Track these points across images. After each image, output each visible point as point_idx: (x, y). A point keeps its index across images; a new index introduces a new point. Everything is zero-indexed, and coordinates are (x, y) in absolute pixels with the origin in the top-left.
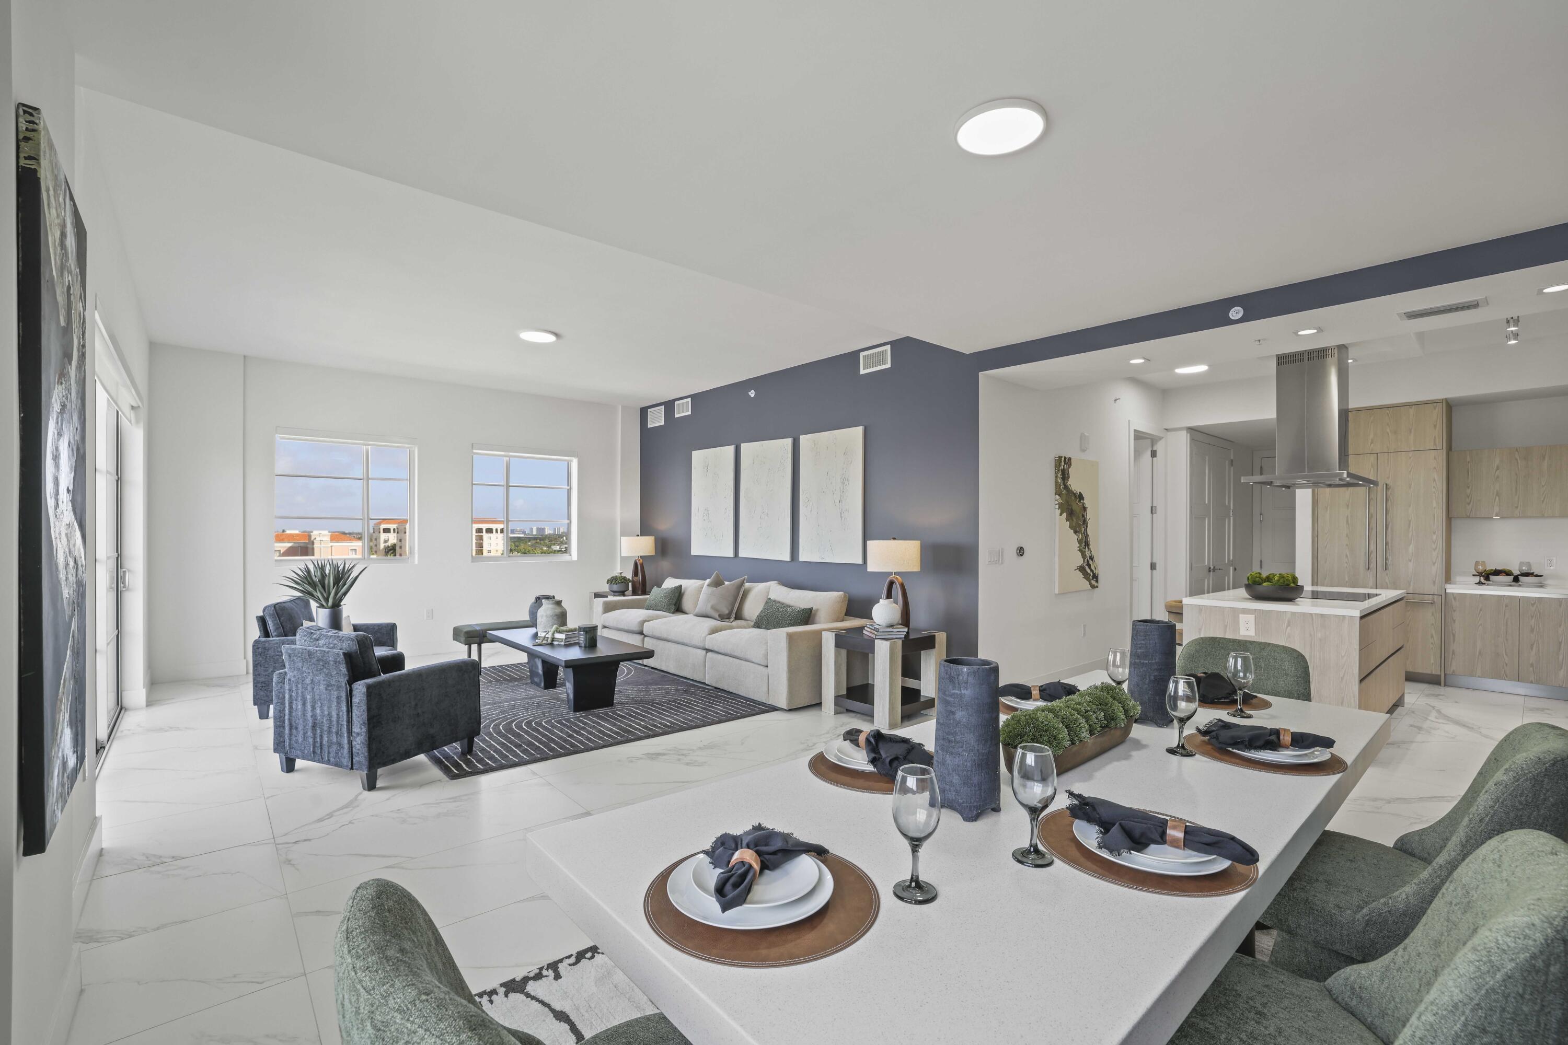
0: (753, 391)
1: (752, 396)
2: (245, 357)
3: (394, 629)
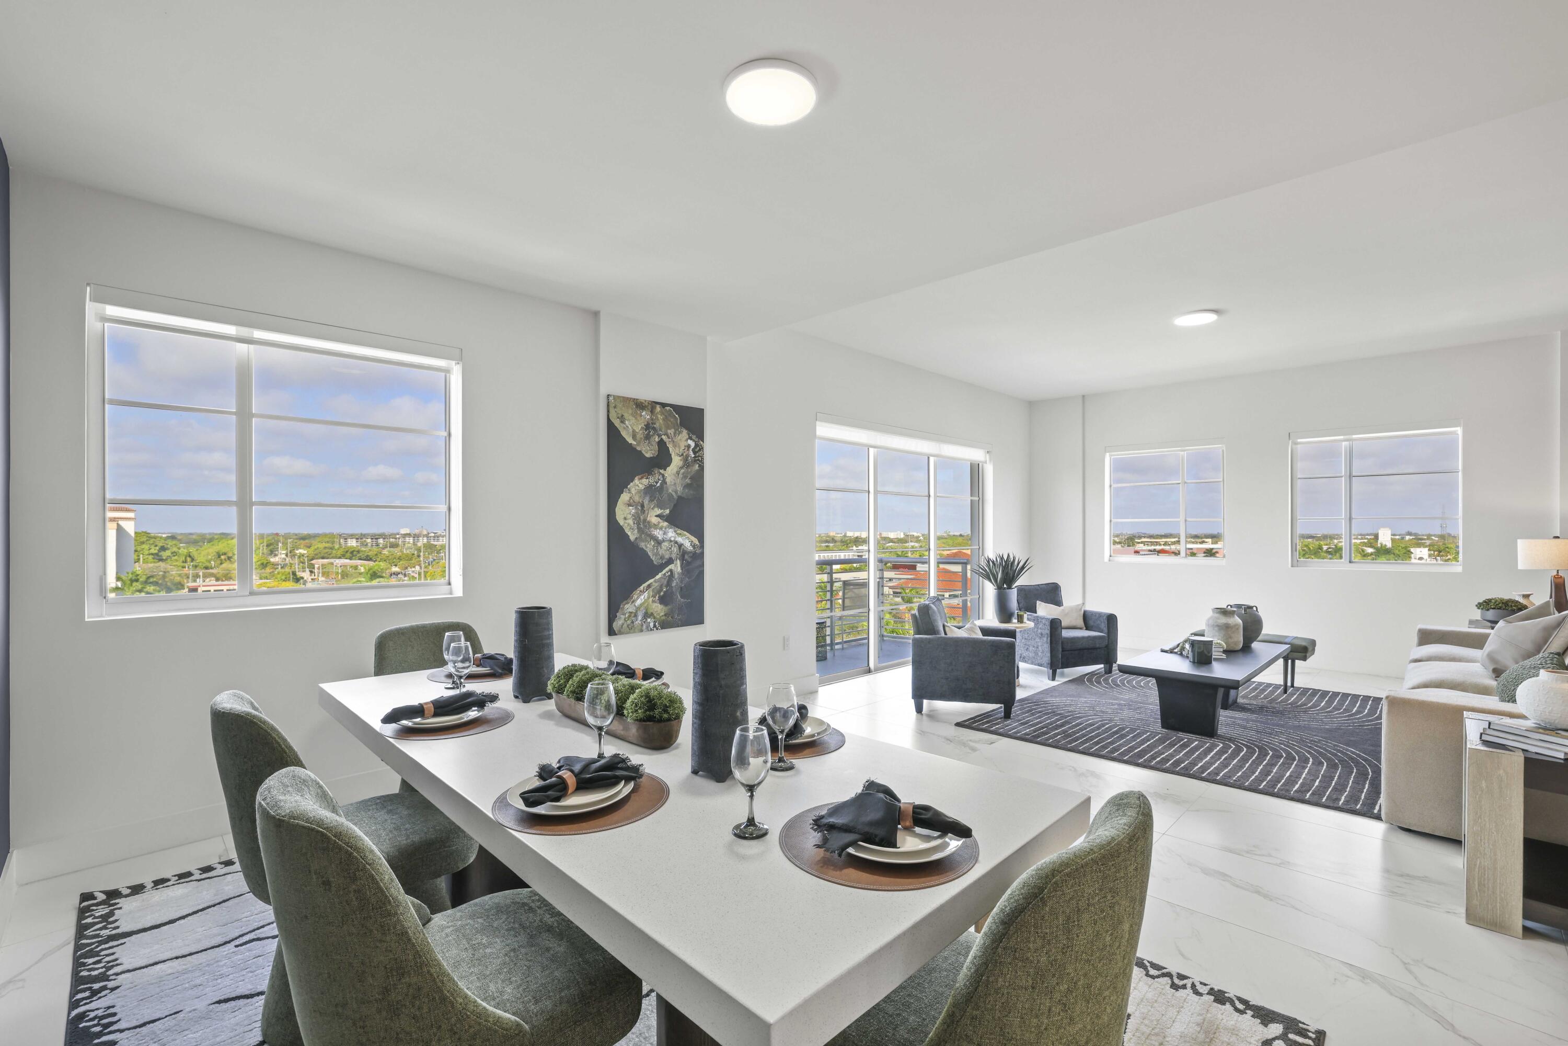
2: (1083, 396)
3: (1111, 620)
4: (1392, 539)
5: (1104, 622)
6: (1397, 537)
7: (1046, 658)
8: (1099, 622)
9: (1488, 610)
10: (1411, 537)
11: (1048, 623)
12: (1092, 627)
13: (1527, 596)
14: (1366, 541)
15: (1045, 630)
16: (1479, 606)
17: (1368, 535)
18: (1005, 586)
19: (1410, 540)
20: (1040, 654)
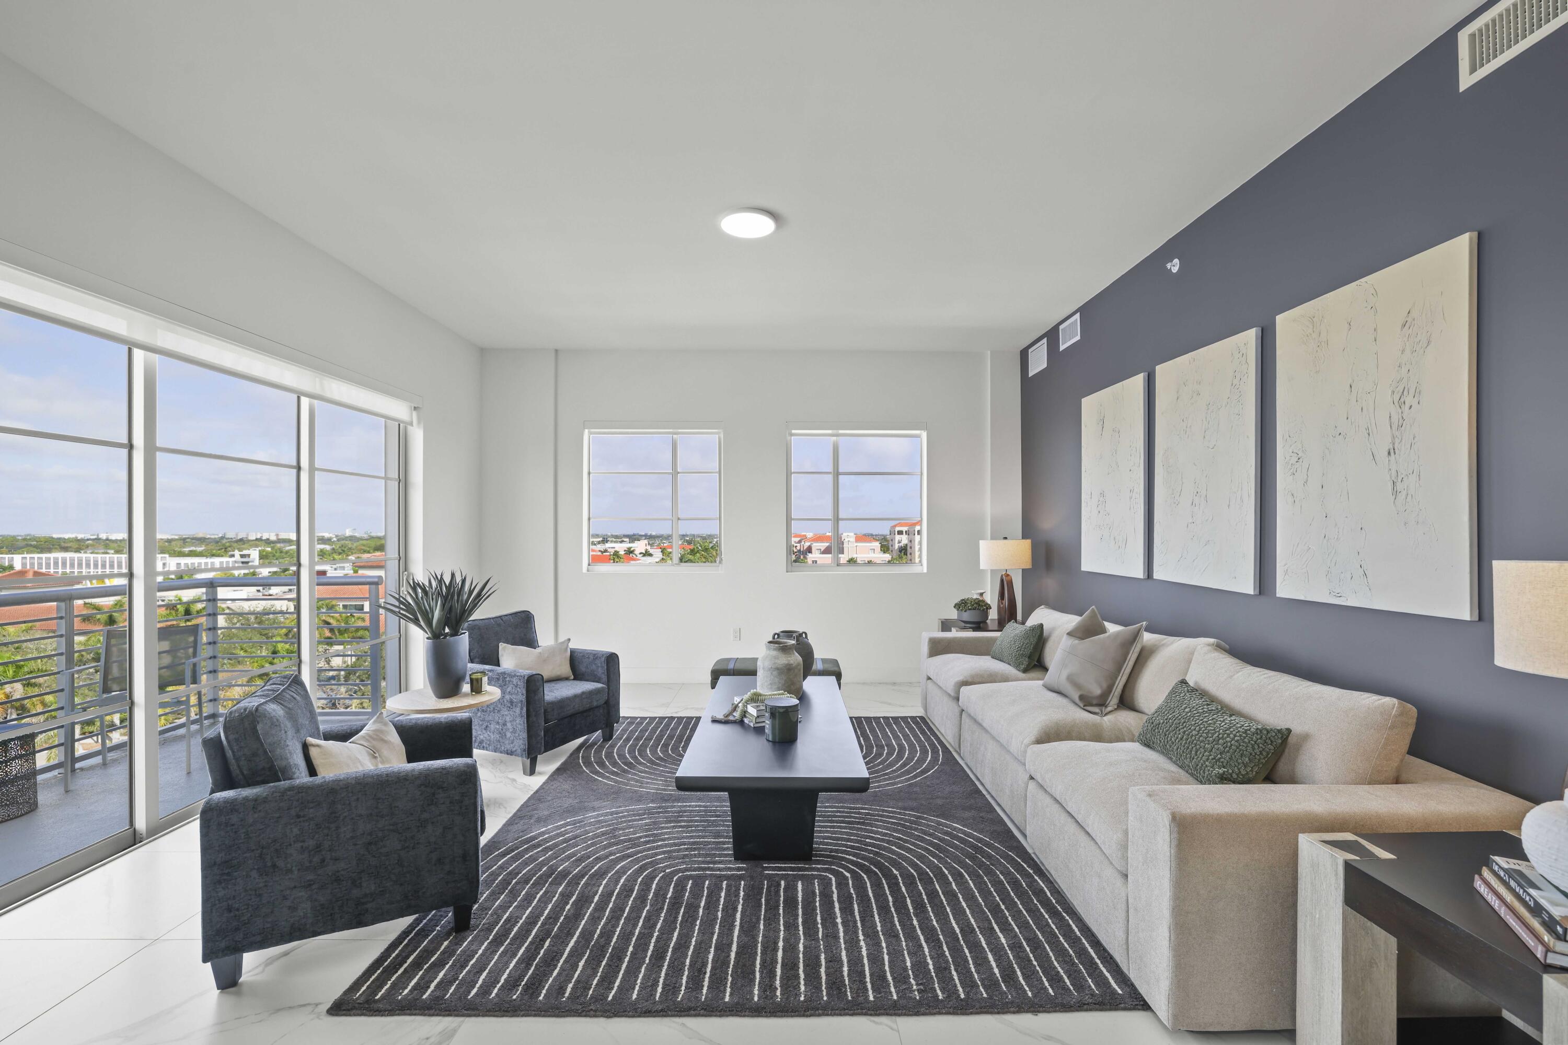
0: (1176, 261)
1: (1175, 270)
2: (556, 351)
3: (612, 660)
5: (602, 667)
7: (520, 741)
8: (594, 666)
11: (522, 684)
12: (583, 674)
15: (517, 694)
18: (447, 630)
20: (508, 735)
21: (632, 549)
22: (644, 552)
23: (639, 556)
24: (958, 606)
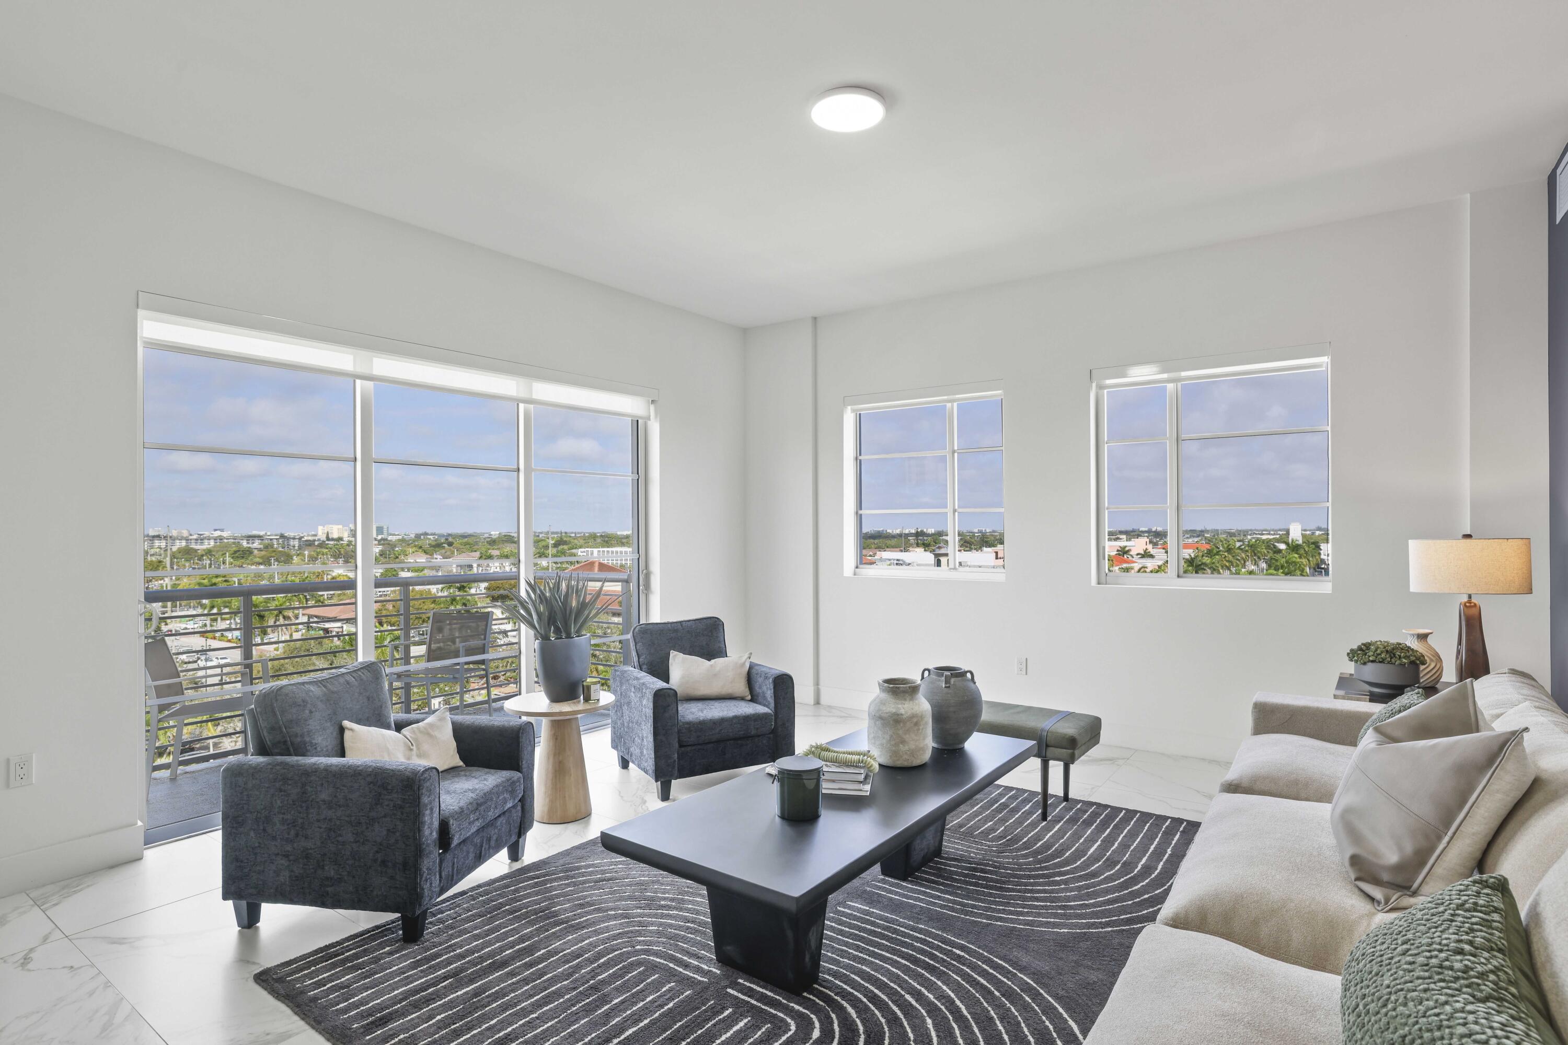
2: (815, 319)
3: (784, 686)
4: (1302, 534)
6: (1308, 532)
7: (651, 760)
9: (1365, 664)
10: (1321, 533)
11: (651, 697)
13: (1423, 637)
14: (1278, 536)
16: (1352, 655)
17: (1280, 530)
19: (1320, 535)
20: (645, 752)
21: (1127, 549)
22: (1143, 553)
23: (1136, 558)
24: (1353, 655)
